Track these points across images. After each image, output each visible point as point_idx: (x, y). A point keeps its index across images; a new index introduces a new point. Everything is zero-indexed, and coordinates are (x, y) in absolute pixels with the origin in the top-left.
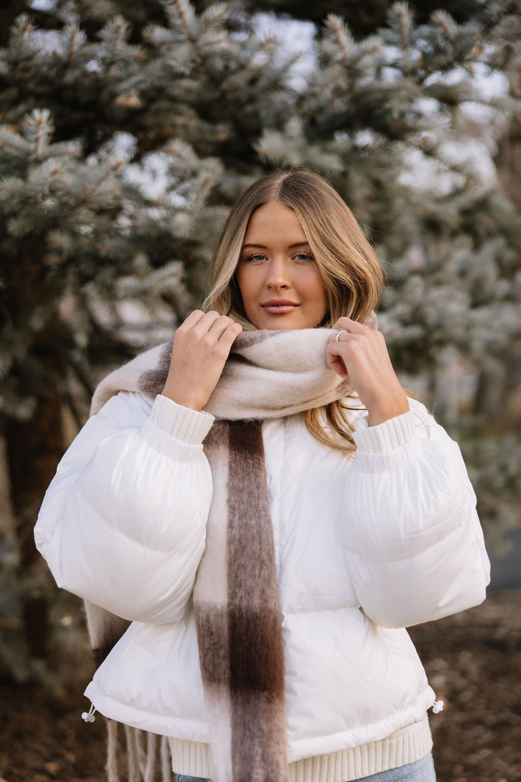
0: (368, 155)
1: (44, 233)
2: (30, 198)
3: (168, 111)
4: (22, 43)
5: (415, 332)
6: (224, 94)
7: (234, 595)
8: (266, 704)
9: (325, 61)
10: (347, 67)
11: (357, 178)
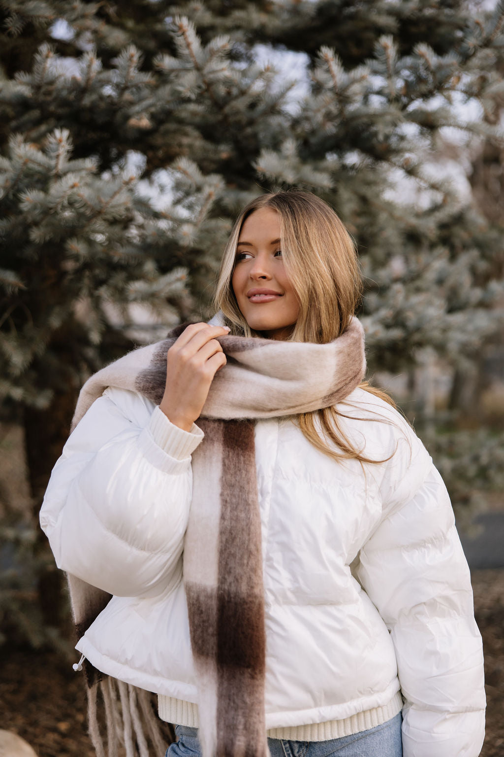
0: (355, 174)
1: (63, 241)
2: (51, 209)
3: (175, 132)
4: (44, 69)
5: (396, 334)
6: (226, 117)
7: (223, 580)
8: (250, 680)
9: (317, 88)
10: (337, 94)
11: (345, 194)
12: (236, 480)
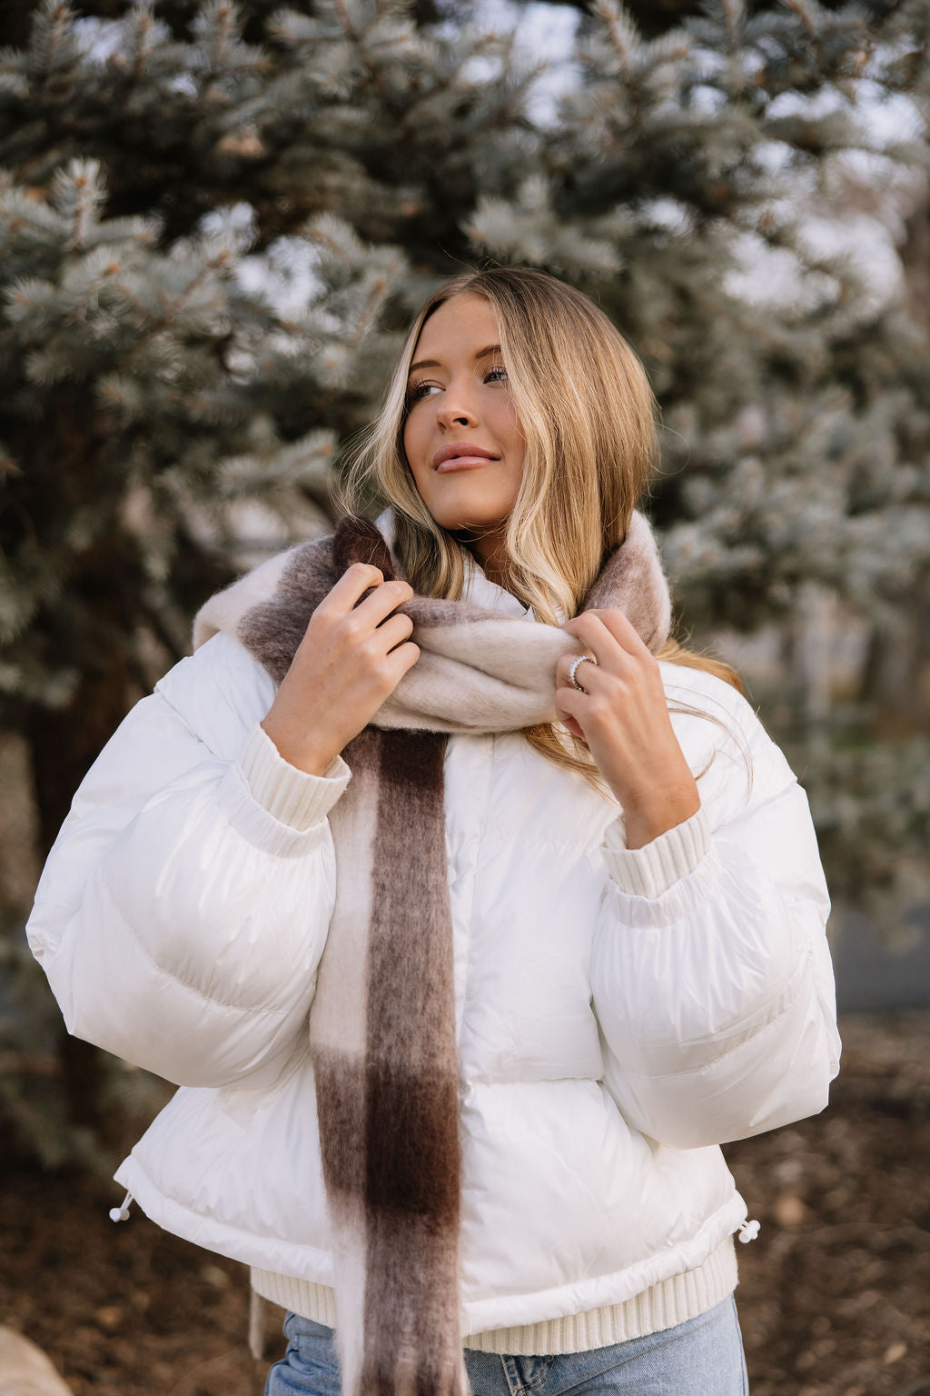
1: (91, 379)
2: (65, 316)
3: (312, 163)
4: (50, 41)
5: (747, 557)
6: (410, 133)
7: (377, 1042)
8: (426, 1237)
9: (593, 73)
10: (628, 86)
11: (645, 284)
12: (404, 846)
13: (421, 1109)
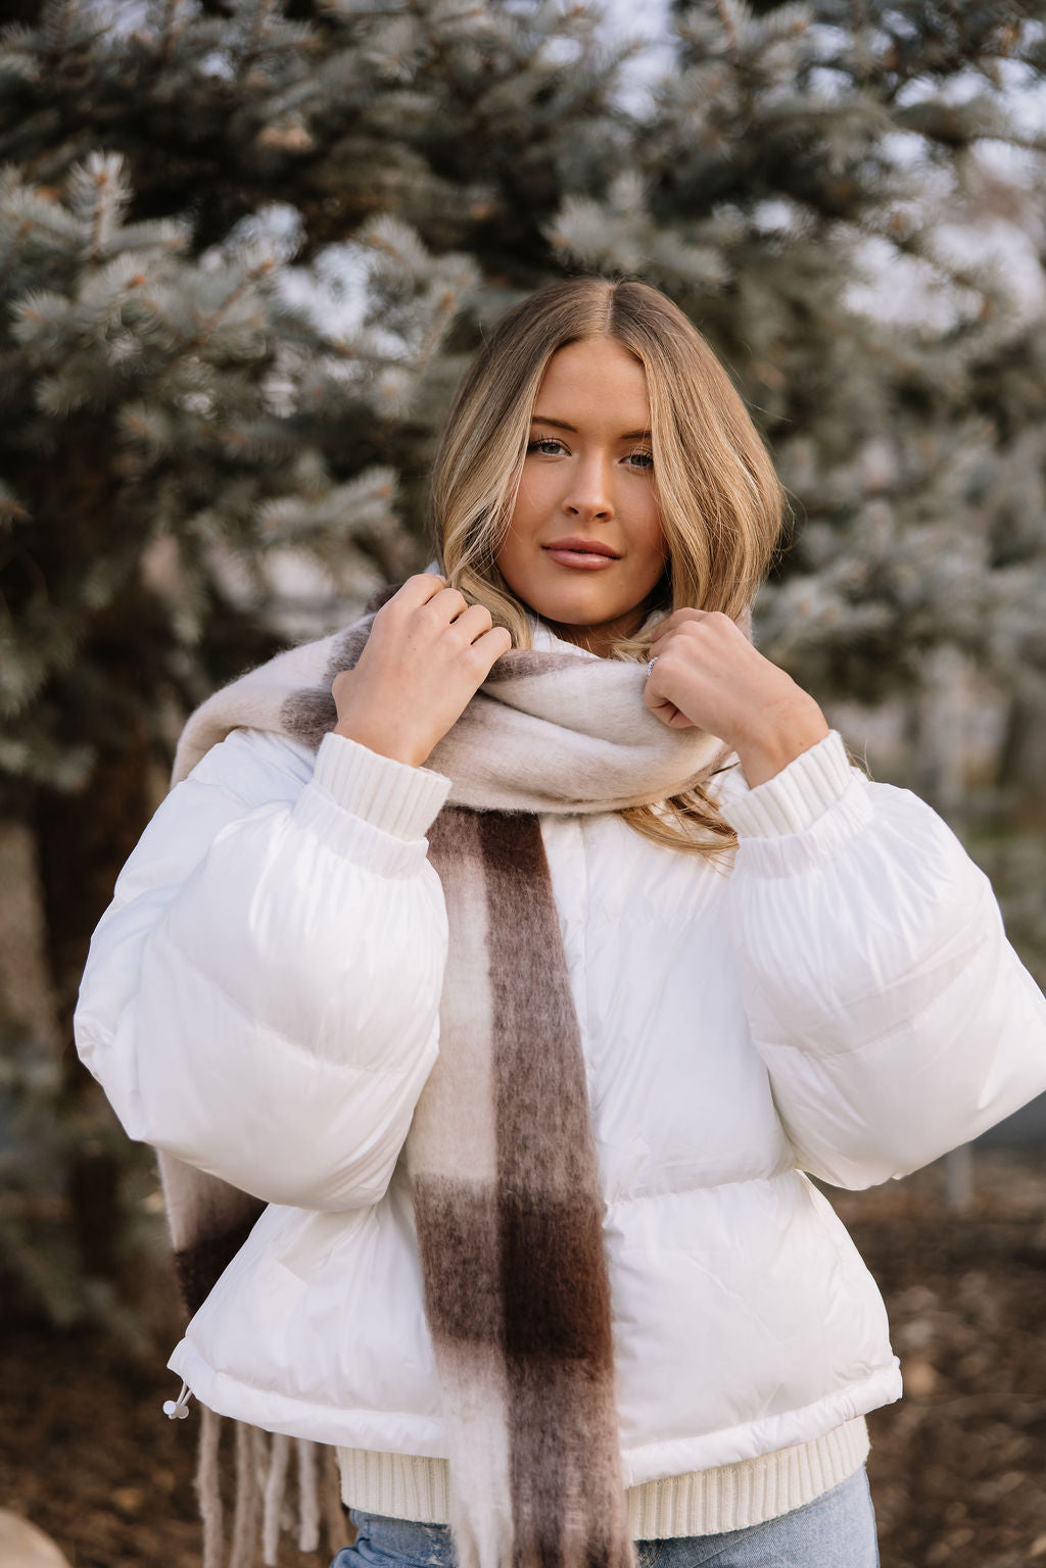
0: (780, 249)
1: (111, 409)
2: (82, 335)
3: (367, 158)
4: (66, 15)
5: (874, 616)
6: (483, 122)
7: (510, 1166)
8: (586, 1384)
9: (693, 54)
10: (737, 67)
11: (755, 298)
12: (522, 940)
13: (571, 1239)
